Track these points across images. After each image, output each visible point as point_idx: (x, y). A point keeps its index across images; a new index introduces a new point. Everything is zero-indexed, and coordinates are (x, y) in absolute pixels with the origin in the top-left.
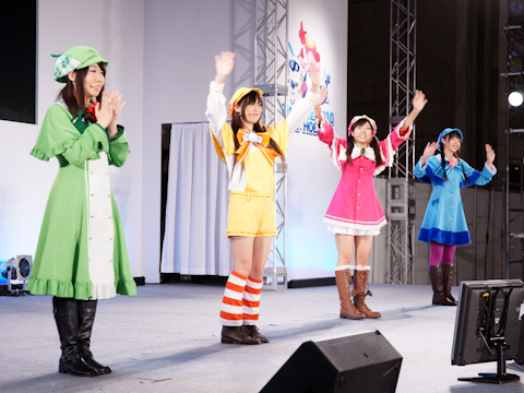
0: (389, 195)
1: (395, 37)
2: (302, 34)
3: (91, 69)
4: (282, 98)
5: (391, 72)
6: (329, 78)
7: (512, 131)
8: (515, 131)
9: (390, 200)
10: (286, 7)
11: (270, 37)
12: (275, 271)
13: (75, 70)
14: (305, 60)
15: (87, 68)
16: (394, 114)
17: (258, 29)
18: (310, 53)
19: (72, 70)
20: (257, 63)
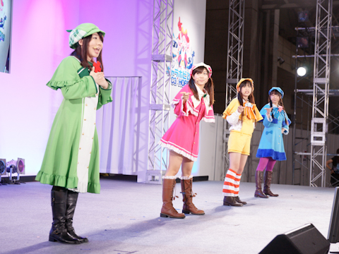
0: (225, 127)
1: (231, 30)
2: (180, 24)
3: (94, 36)
4: (168, 64)
5: (229, 52)
6: (194, 53)
7: (298, 90)
8: (300, 91)
9: (225, 130)
10: (173, 7)
11: (161, 25)
12: (161, 172)
13: (83, 38)
14: (181, 41)
15: (91, 35)
16: (229, 77)
17: (155, 20)
18: (184, 37)
19: (80, 38)
20: (153, 41)
